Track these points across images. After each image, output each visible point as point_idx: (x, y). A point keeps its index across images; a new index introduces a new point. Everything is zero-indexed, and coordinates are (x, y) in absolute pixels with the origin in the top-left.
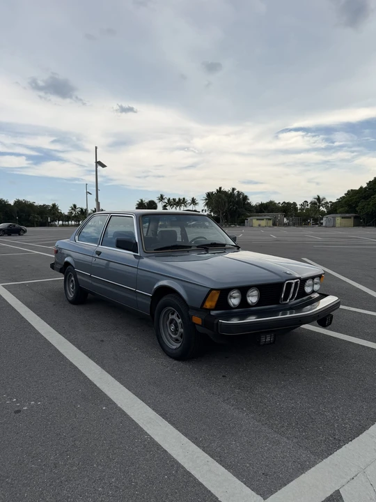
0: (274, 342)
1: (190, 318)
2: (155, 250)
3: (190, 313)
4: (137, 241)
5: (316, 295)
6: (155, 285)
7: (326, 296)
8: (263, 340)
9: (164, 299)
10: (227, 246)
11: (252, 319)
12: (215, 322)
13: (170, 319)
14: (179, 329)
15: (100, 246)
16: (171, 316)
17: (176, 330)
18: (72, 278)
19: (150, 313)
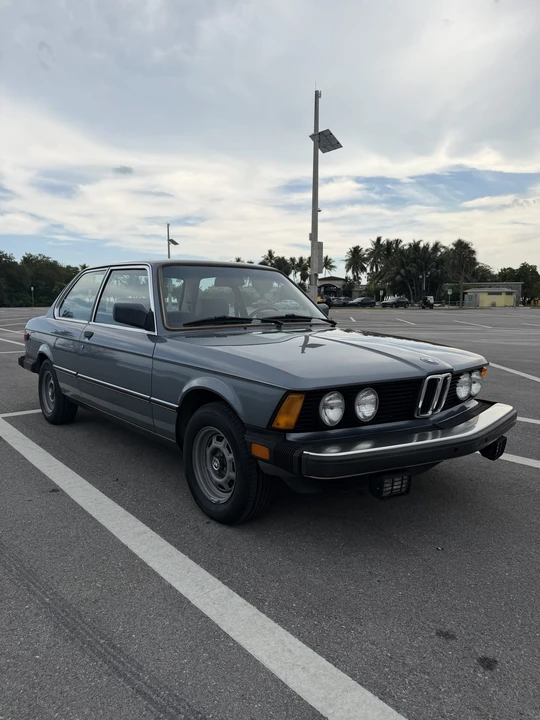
0: (408, 491)
1: (248, 447)
2: (185, 325)
3: (248, 438)
4: (153, 310)
5: (474, 404)
6: (183, 385)
7: (492, 404)
8: (387, 487)
9: (200, 412)
10: (313, 321)
11: (364, 448)
12: (296, 454)
13: (211, 448)
14: (229, 466)
15: (92, 323)
16: (214, 444)
17: (223, 468)
18: (52, 381)
19: (176, 439)
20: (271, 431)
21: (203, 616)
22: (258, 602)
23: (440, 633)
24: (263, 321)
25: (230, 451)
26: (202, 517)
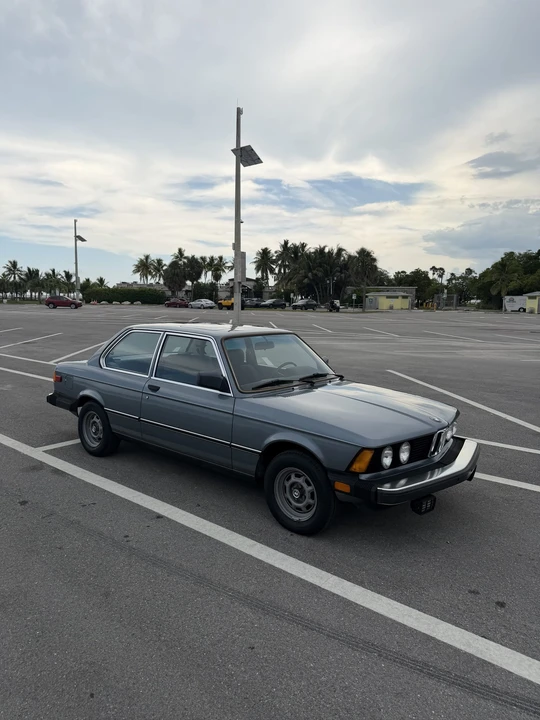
1: (330, 484)
2: (253, 389)
3: (331, 477)
5: (452, 441)
6: (265, 438)
8: (424, 506)
13: (291, 482)
14: (307, 495)
15: (153, 378)
16: (293, 479)
17: (301, 497)
18: (95, 419)
19: (256, 474)
20: (349, 474)
21: (334, 594)
22: (361, 584)
23: (470, 592)
25: (309, 485)
26: (284, 531)
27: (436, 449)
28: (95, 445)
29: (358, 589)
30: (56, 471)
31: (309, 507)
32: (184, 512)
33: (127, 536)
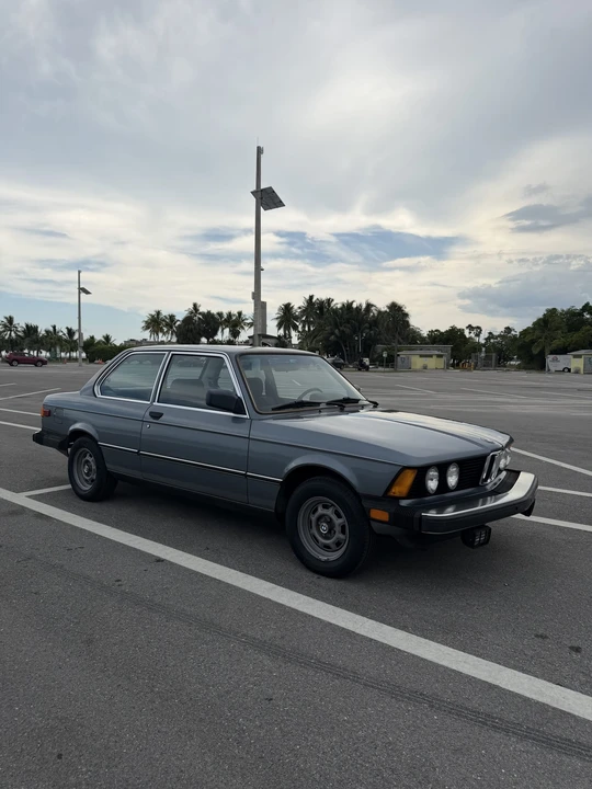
1: (365, 514)
2: (273, 409)
3: (366, 504)
4: (239, 394)
6: (286, 465)
7: (519, 473)
8: (477, 538)
10: (361, 403)
12: (416, 516)
13: (317, 514)
14: (338, 529)
15: (155, 403)
16: (321, 511)
17: (330, 531)
18: (88, 458)
19: (276, 509)
20: (387, 499)
21: (371, 640)
22: (404, 628)
23: (537, 636)
24: (328, 404)
25: (339, 516)
26: (310, 574)
27: (488, 476)
28: (87, 488)
29: (401, 634)
30: (40, 516)
31: (338, 544)
32: (189, 556)
33: (119, 581)
